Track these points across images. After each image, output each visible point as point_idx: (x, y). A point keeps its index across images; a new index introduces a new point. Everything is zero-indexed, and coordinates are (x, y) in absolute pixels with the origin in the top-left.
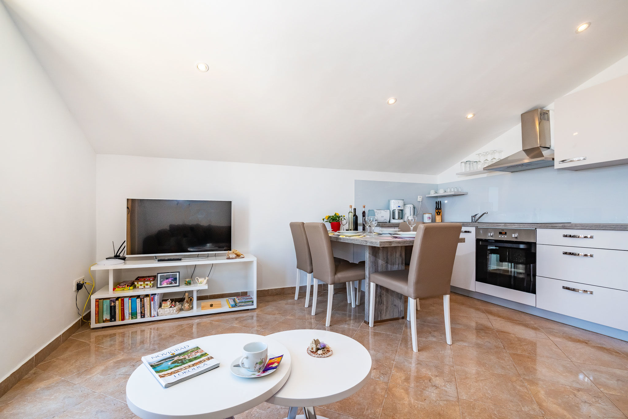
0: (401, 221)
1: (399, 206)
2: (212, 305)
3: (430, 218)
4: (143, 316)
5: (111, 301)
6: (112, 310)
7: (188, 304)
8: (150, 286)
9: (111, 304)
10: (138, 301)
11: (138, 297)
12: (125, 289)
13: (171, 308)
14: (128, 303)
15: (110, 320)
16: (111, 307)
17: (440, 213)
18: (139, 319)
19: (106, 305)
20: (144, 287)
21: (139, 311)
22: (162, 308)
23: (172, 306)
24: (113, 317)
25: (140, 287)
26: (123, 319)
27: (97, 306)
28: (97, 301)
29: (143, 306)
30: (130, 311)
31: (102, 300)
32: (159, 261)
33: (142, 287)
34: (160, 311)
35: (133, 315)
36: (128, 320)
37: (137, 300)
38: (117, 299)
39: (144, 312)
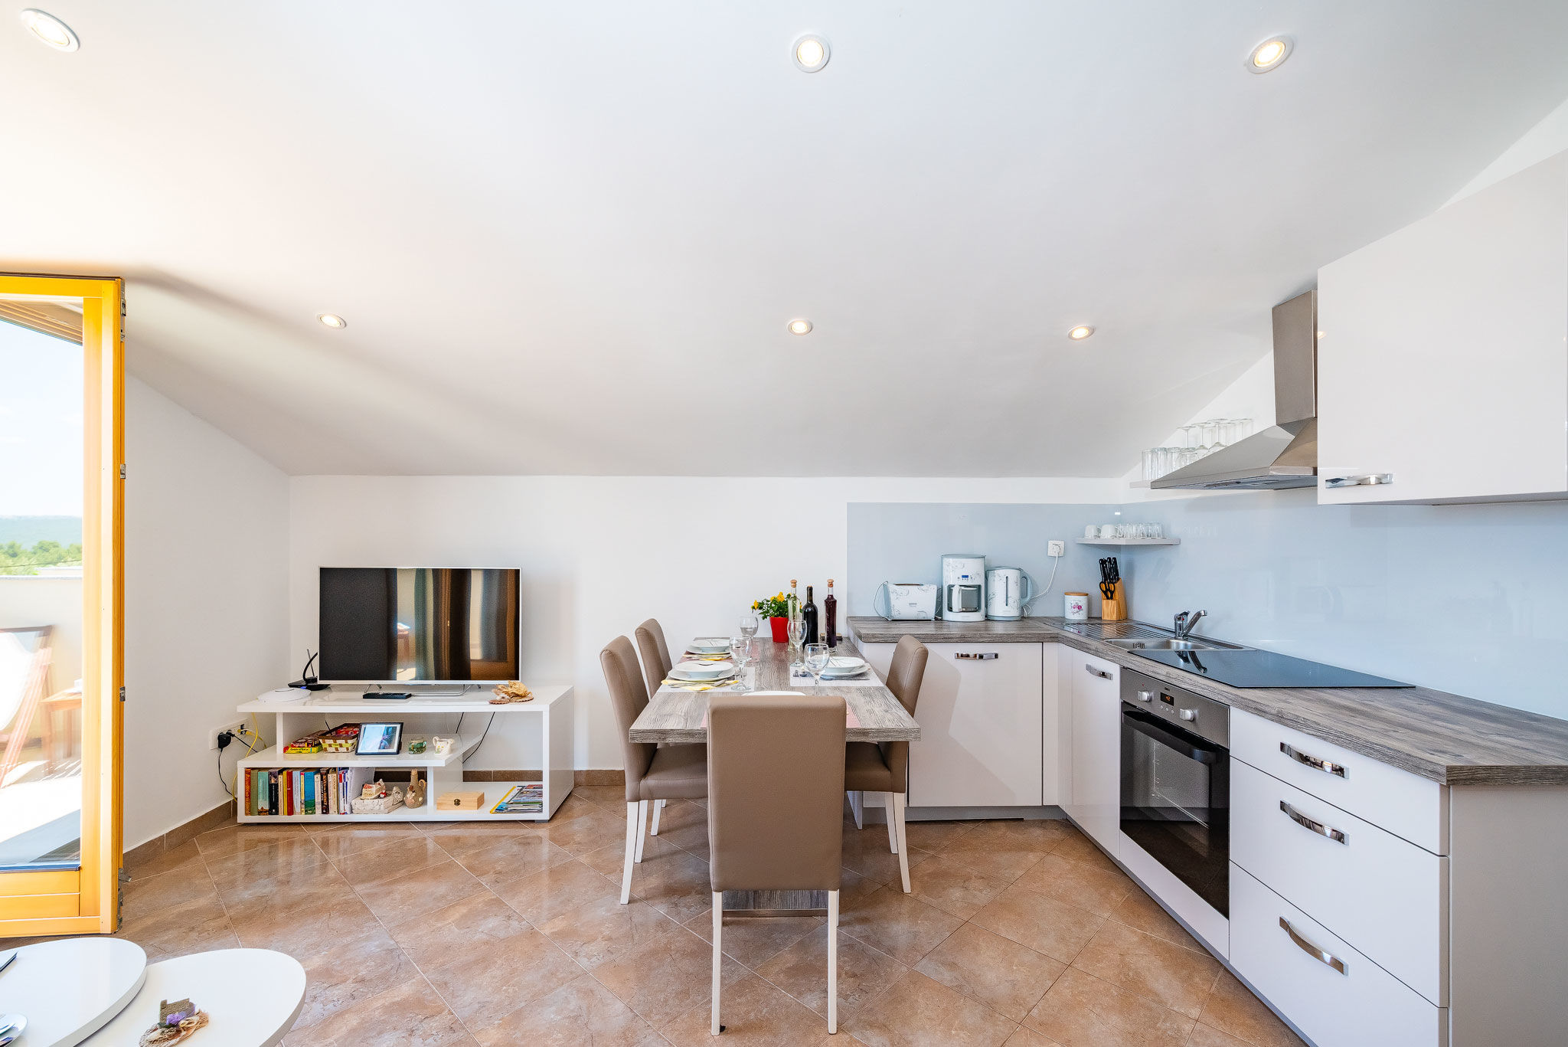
0: (976, 617)
1: (963, 576)
2: (459, 801)
3: (1080, 608)
4: (326, 810)
5: (271, 773)
6: (273, 790)
7: (413, 795)
8: (347, 749)
9: (270, 779)
10: (317, 778)
11: (318, 770)
12: (303, 751)
13: (376, 800)
14: (299, 780)
15: (270, 812)
16: (270, 785)
17: (1112, 593)
18: (318, 816)
19: (262, 782)
20: (337, 749)
21: (318, 799)
22: (362, 797)
23: (382, 796)
24: (274, 808)
25: (329, 749)
26: (291, 812)
27: (249, 781)
28: (249, 771)
29: (325, 790)
30: (303, 798)
31: (256, 771)
32: (366, 696)
33: (333, 749)
34: (357, 803)
35: (309, 806)
36: (299, 816)
37: (316, 776)
38: (281, 771)
39: (328, 803)
